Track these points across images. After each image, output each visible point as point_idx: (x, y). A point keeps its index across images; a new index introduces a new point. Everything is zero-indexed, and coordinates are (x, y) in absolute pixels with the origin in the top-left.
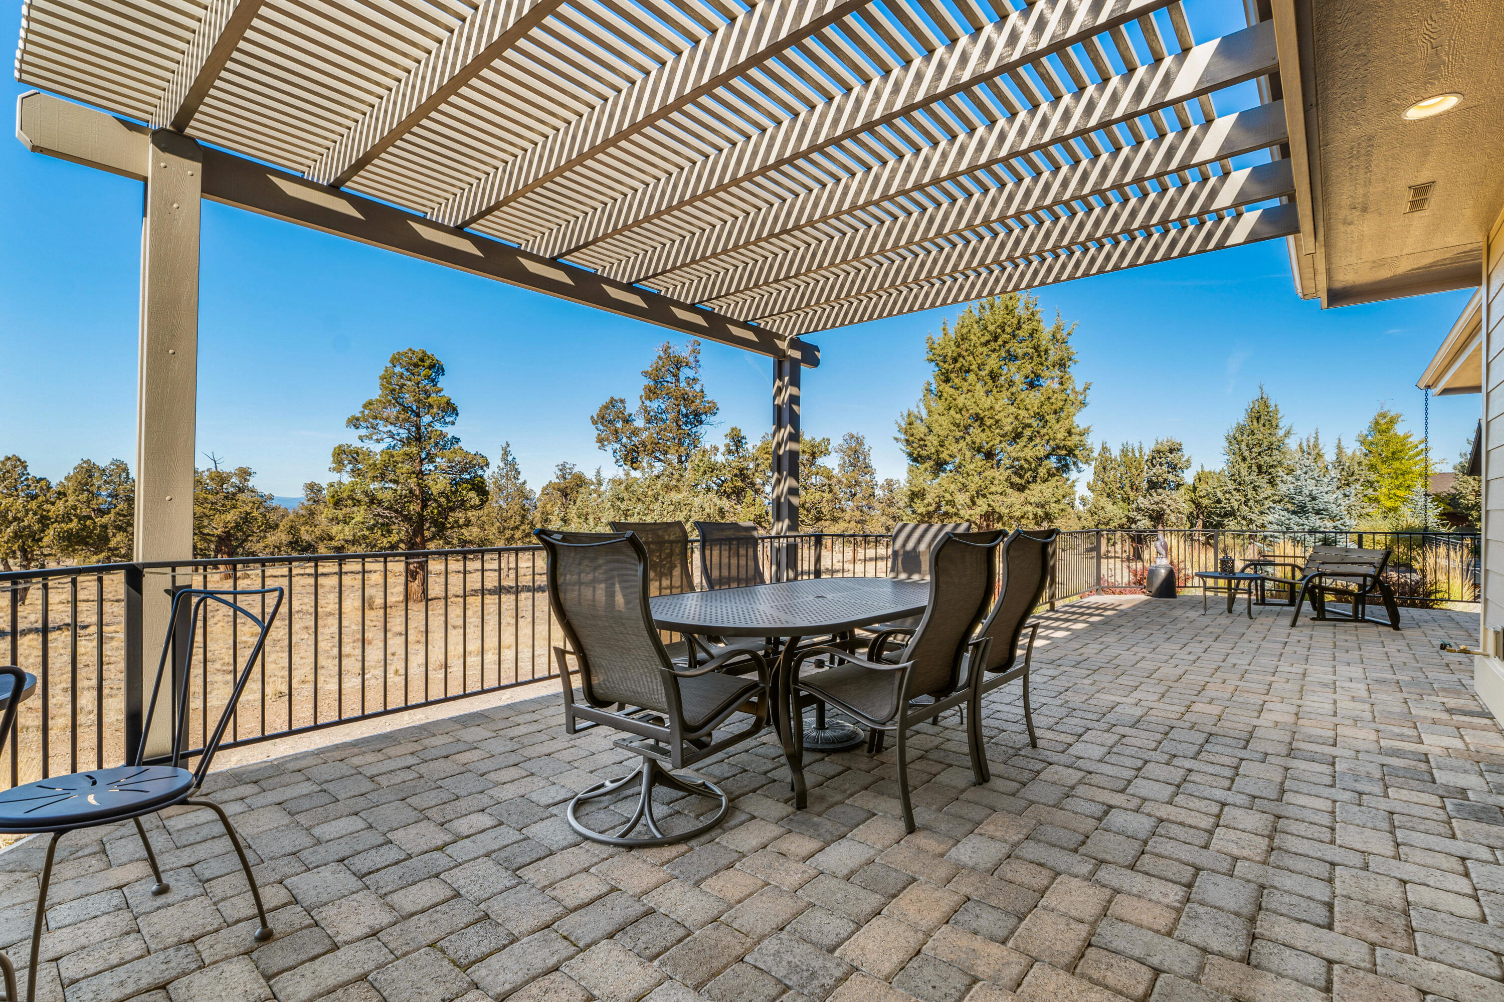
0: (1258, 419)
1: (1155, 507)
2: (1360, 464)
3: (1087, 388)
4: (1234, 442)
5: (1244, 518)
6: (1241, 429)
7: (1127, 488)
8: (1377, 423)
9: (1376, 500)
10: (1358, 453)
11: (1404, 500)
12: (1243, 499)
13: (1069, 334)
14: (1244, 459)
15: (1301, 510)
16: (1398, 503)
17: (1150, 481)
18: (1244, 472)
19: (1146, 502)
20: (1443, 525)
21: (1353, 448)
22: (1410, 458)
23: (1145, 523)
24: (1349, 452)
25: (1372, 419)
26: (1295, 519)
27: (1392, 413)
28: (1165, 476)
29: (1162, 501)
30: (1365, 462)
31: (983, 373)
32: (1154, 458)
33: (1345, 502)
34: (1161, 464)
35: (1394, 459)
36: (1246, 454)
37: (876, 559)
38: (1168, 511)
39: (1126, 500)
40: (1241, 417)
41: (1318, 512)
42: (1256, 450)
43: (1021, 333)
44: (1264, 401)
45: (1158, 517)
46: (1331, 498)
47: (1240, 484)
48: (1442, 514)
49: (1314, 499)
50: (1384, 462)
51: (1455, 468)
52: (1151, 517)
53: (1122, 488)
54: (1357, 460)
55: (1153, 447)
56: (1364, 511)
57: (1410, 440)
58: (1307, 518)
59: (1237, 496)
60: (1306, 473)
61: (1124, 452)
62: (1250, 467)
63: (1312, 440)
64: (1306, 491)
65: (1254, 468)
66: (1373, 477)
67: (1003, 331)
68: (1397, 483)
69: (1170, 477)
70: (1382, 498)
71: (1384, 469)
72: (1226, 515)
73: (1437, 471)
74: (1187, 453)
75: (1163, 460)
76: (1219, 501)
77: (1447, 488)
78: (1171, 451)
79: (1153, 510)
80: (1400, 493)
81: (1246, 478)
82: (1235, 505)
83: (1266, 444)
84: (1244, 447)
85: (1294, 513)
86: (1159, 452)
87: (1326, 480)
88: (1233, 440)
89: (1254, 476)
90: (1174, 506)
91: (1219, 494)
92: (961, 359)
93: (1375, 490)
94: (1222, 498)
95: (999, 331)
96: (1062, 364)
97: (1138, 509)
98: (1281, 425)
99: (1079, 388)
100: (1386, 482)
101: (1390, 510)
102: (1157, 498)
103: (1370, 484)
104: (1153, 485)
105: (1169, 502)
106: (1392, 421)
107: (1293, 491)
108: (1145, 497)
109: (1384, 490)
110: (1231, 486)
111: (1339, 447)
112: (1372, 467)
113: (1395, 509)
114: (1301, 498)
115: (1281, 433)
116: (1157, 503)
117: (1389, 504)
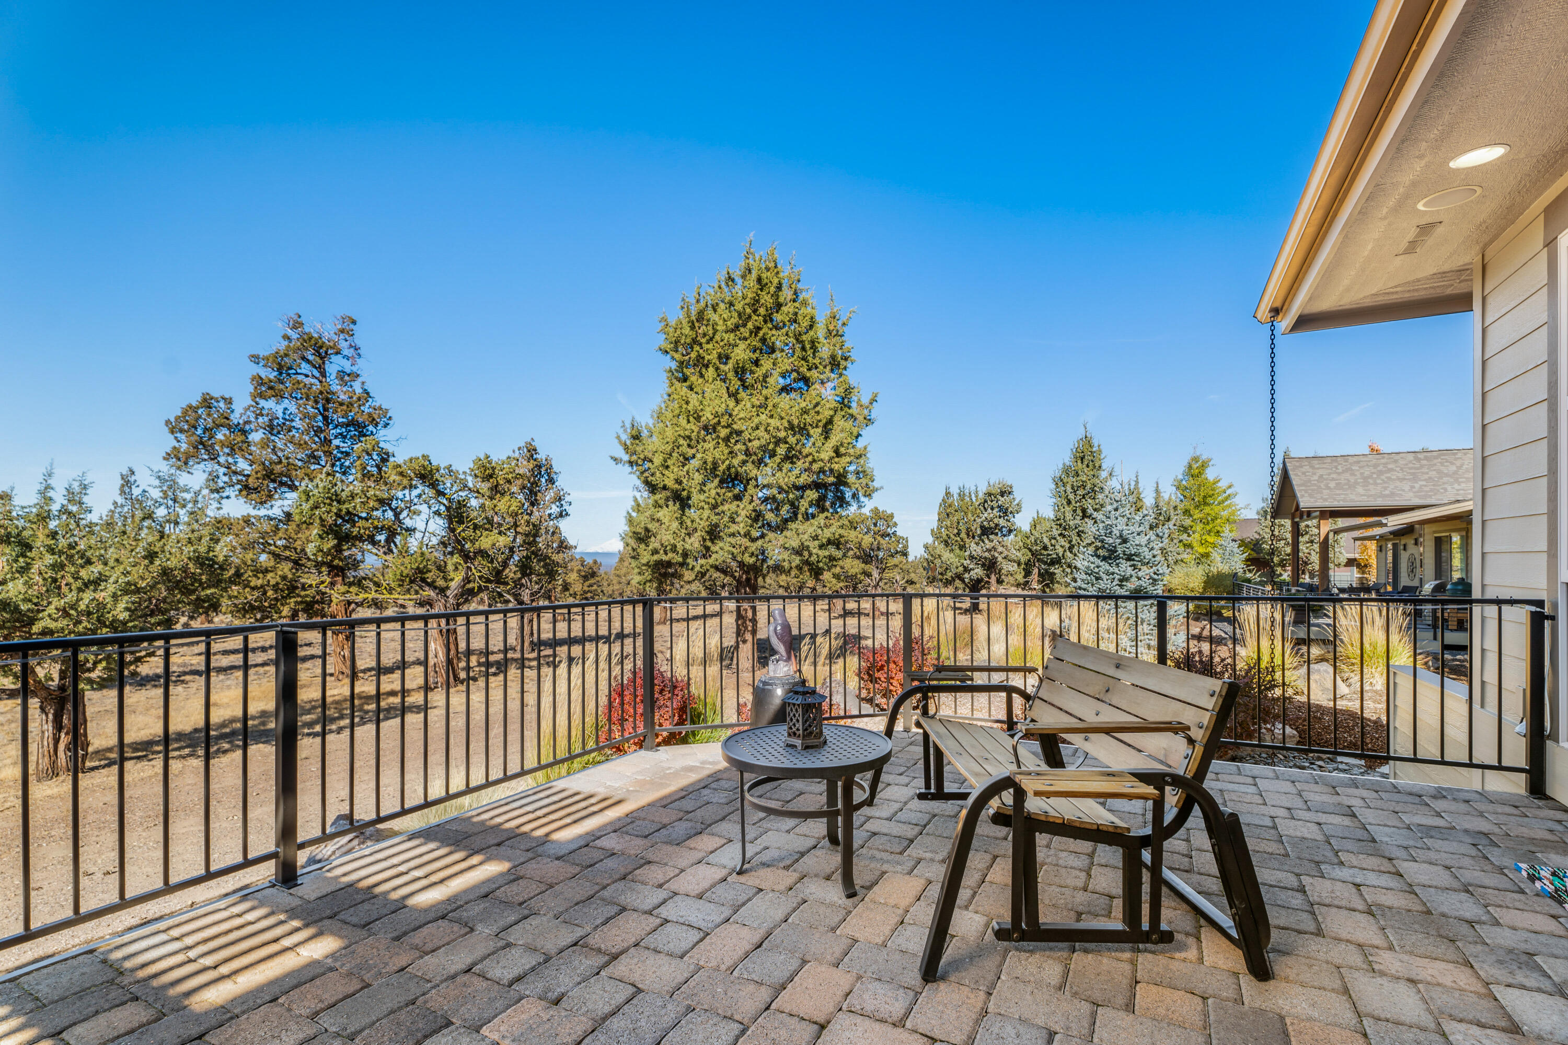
0: (1082, 459)
1: (987, 554)
2: (1175, 508)
3: (873, 400)
4: (1060, 484)
5: (1069, 566)
6: (1067, 471)
7: (963, 535)
8: (1190, 467)
9: (1189, 546)
10: (1173, 497)
11: (1214, 545)
12: (1067, 545)
13: (844, 324)
14: (1069, 502)
15: (1111, 556)
16: (1210, 549)
17: (982, 527)
18: (1069, 516)
19: (979, 549)
20: (1250, 571)
21: (1169, 492)
22: (1219, 504)
23: (978, 572)
24: (1166, 496)
25: (1185, 463)
26: (1105, 566)
27: (1204, 457)
28: (996, 521)
29: (994, 549)
30: (1181, 507)
31: (728, 368)
32: (986, 501)
33: (1157, 545)
34: (992, 509)
35: (1206, 504)
36: (1071, 496)
37: (688, 620)
38: (1000, 559)
39: (962, 548)
40: (1066, 458)
41: (1129, 558)
42: (1081, 492)
43: (778, 317)
44: (1087, 440)
45: (991, 566)
46: (1143, 540)
47: (1065, 529)
48: (1247, 560)
49: (1125, 541)
50: (1197, 507)
51: (1258, 513)
52: (983, 565)
53: (958, 534)
54: (1173, 504)
55: (985, 490)
56: (1179, 557)
57: (1219, 484)
58: (1117, 565)
59: (1062, 541)
60: (1116, 510)
61: (961, 496)
62: (1075, 511)
63: (1133, 483)
64: (1116, 532)
65: (1079, 512)
66: (1188, 522)
67: (755, 311)
68: (1208, 528)
69: (1002, 522)
70: (1195, 544)
71: (1197, 515)
72: (1053, 563)
73: (1242, 517)
74: (1018, 495)
75: (995, 504)
76: (1045, 548)
77: (1251, 534)
78: (1002, 494)
79: (985, 558)
80: (1211, 539)
81: (1071, 523)
82: (1060, 551)
83: (1089, 486)
84: (1069, 489)
85: (1104, 559)
86: (990, 494)
87: (1138, 518)
88: (1059, 482)
89: (1078, 521)
90: (1006, 553)
91: (1046, 540)
92: (697, 348)
93: (1189, 536)
94: (1049, 544)
95: (748, 311)
96: (835, 364)
97: (972, 557)
98: (1104, 466)
99: (865, 401)
100: (1199, 527)
101: (1202, 556)
102: (989, 545)
103: (1185, 529)
104: (986, 531)
105: (1000, 549)
106: (1204, 465)
107: (1102, 532)
108: (977, 544)
109: (1197, 536)
110: (1055, 532)
111: (1157, 491)
112: (1187, 512)
113: (1207, 555)
114: (1111, 541)
115: (1104, 474)
116: (989, 550)
117: (1202, 550)
